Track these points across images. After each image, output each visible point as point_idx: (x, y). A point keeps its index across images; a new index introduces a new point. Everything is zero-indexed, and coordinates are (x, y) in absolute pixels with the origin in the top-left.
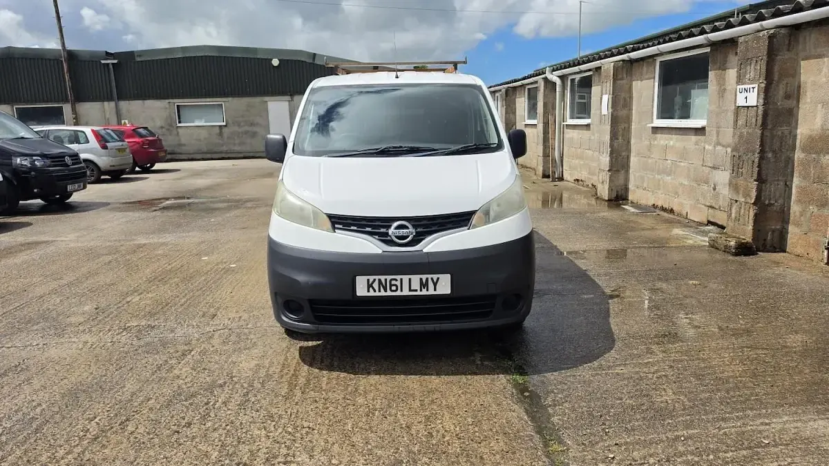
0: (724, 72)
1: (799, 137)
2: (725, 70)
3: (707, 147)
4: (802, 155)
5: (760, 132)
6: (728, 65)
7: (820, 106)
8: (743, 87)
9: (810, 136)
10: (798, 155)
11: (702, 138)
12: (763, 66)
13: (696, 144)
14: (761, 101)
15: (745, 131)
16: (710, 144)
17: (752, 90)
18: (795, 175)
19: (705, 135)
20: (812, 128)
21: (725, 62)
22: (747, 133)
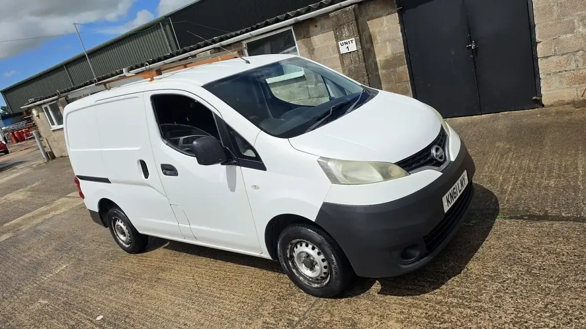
0: (309, 39)
1: (378, 62)
2: (310, 37)
3: (310, 86)
4: (384, 71)
5: (364, 64)
6: (311, 34)
7: (388, 43)
8: (343, 42)
9: (386, 60)
10: (381, 72)
11: (304, 82)
12: (353, 27)
13: (300, 87)
14: (360, 47)
15: (352, 67)
16: (312, 84)
17: (350, 42)
18: (382, 83)
19: (306, 80)
20: (386, 55)
21: (308, 33)
22: (355, 67)
